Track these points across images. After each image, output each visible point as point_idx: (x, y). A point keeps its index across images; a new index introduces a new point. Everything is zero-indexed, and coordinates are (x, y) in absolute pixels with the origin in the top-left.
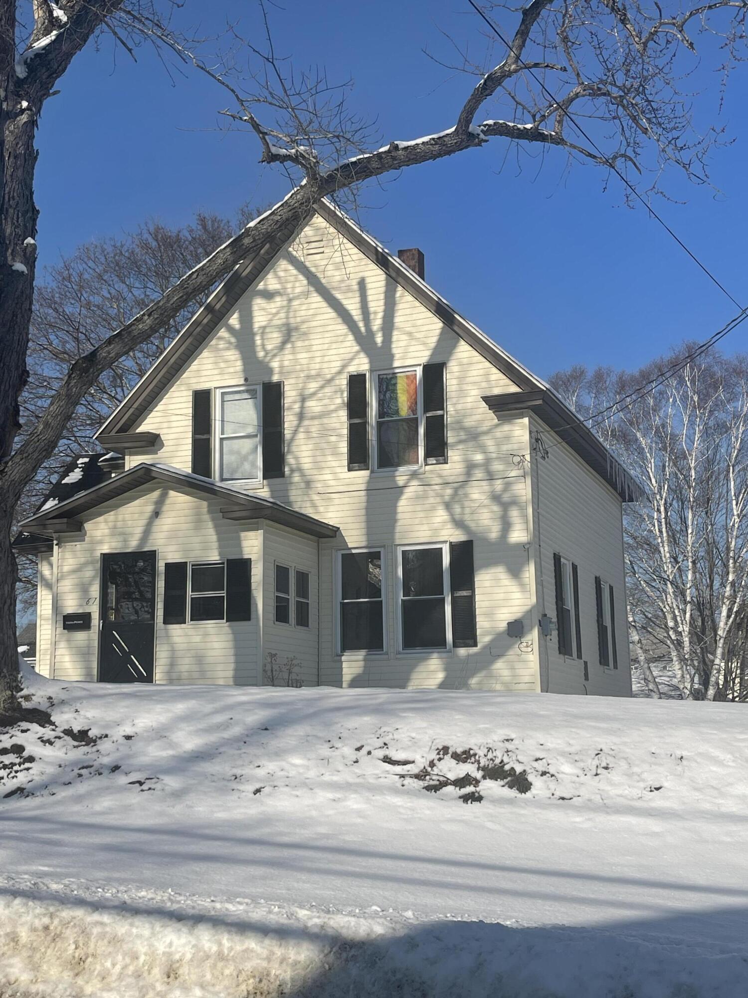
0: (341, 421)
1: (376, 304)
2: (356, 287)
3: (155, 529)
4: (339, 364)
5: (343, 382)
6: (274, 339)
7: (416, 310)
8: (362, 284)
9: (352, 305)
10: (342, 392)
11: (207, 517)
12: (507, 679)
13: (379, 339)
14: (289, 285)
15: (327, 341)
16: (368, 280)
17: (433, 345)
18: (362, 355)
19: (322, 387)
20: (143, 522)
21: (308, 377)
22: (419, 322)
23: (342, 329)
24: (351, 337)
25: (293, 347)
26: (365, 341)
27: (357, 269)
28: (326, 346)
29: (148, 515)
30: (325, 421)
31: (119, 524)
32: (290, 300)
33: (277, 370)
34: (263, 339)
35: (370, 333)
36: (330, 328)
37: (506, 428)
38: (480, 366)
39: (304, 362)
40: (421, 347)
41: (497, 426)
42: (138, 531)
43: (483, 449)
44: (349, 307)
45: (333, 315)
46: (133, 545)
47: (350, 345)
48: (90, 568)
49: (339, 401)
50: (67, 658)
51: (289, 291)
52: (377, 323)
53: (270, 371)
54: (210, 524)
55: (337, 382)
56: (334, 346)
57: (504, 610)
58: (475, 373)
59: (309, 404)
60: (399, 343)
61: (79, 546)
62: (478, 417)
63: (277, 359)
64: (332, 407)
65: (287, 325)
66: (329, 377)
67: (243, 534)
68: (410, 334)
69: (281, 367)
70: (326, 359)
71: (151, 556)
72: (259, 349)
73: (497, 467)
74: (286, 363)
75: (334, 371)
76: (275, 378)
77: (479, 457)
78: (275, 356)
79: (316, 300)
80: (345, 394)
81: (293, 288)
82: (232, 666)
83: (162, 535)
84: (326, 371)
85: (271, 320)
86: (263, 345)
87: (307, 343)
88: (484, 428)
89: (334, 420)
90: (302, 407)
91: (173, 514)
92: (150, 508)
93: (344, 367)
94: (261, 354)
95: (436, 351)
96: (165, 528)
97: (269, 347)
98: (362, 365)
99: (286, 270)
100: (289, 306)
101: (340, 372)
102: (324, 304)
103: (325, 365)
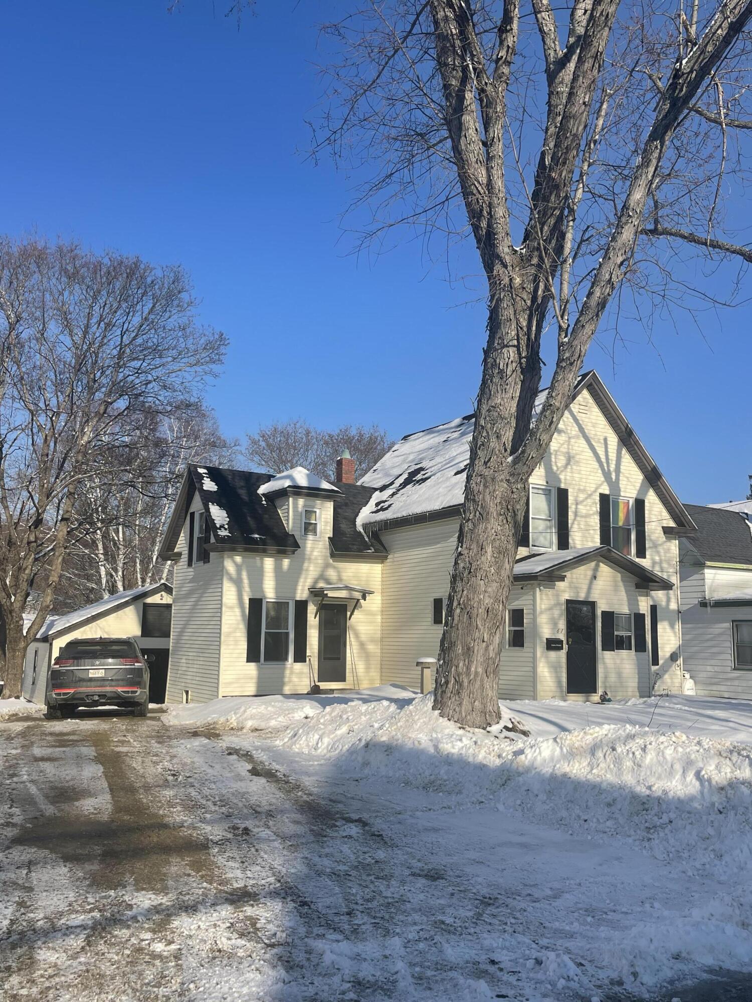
0: (595, 521)
1: (613, 456)
2: (602, 441)
3: (594, 587)
4: (594, 486)
5: (597, 498)
6: (561, 461)
7: (631, 465)
8: (605, 440)
9: (601, 452)
10: (596, 504)
11: (621, 584)
12: (669, 684)
13: (613, 477)
14: (569, 428)
15: (589, 469)
16: (608, 439)
17: (638, 488)
18: (605, 484)
19: (586, 498)
20: (587, 582)
21: (579, 490)
22: (632, 473)
23: (596, 465)
24: (600, 471)
25: (572, 469)
26: (607, 475)
27: (603, 430)
28: (588, 473)
29: (589, 577)
30: (588, 520)
31: (575, 580)
32: (570, 438)
33: (563, 481)
34: (556, 458)
35: (609, 472)
36: (590, 462)
37: (668, 544)
38: (659, 506)
39: (577, 479)
40: (632, 487)
41: (665, 542)
42: (585, 587)
43: (658, 553)
44: (599, 452)
45: (592, 455)
46: (582, 597)
47: (600, 477)
48: (558, 608)
49: (594, 509)
50: (546, 670)
51: (569, 431)
52: (613, 467)
53: (560, 481)
54: (622, 589)
55: (594, 497)
56: (592, 474)
57: (668, 646)
58: (656, 509)
59: (579, 507)
60: (623, 483)
61: (550, 592)
62: (657, 535)
63: (563, 474)
64: (591, 512)
65: (568, 453)
66: (589, 492)
67: (639, 598)
68: (627, 478)
69: (565, 479)
70: (588, 481)
71: (593, 605)
72: (553, 464)
73: (665, 565)
74: (568, 478)
75: (593, 489)
76: (563, 486)
77: (657, 558)
78: (562, 471)
79: (582, 441)
80: (598, 506)
81: (571, 430)
82: (637, 680)
83: (598, 592)
84: (588, 488)
85: (560, 447)
86: (556, 462)
87: (578, 468)
88: (660, 542)
89: (592, 520)
90: (576, 508)
91: (602, 579)
92: (590, 573)
93: (597, 488)
94: (555, 468)
95: (639, 492)
96: (599, 587)
97: (559, 465)
98: (606, 490)
99: (568, 418)
100: (569, 442)
101: (595, 491)
102: (587, 447)
103: (588, 485)
